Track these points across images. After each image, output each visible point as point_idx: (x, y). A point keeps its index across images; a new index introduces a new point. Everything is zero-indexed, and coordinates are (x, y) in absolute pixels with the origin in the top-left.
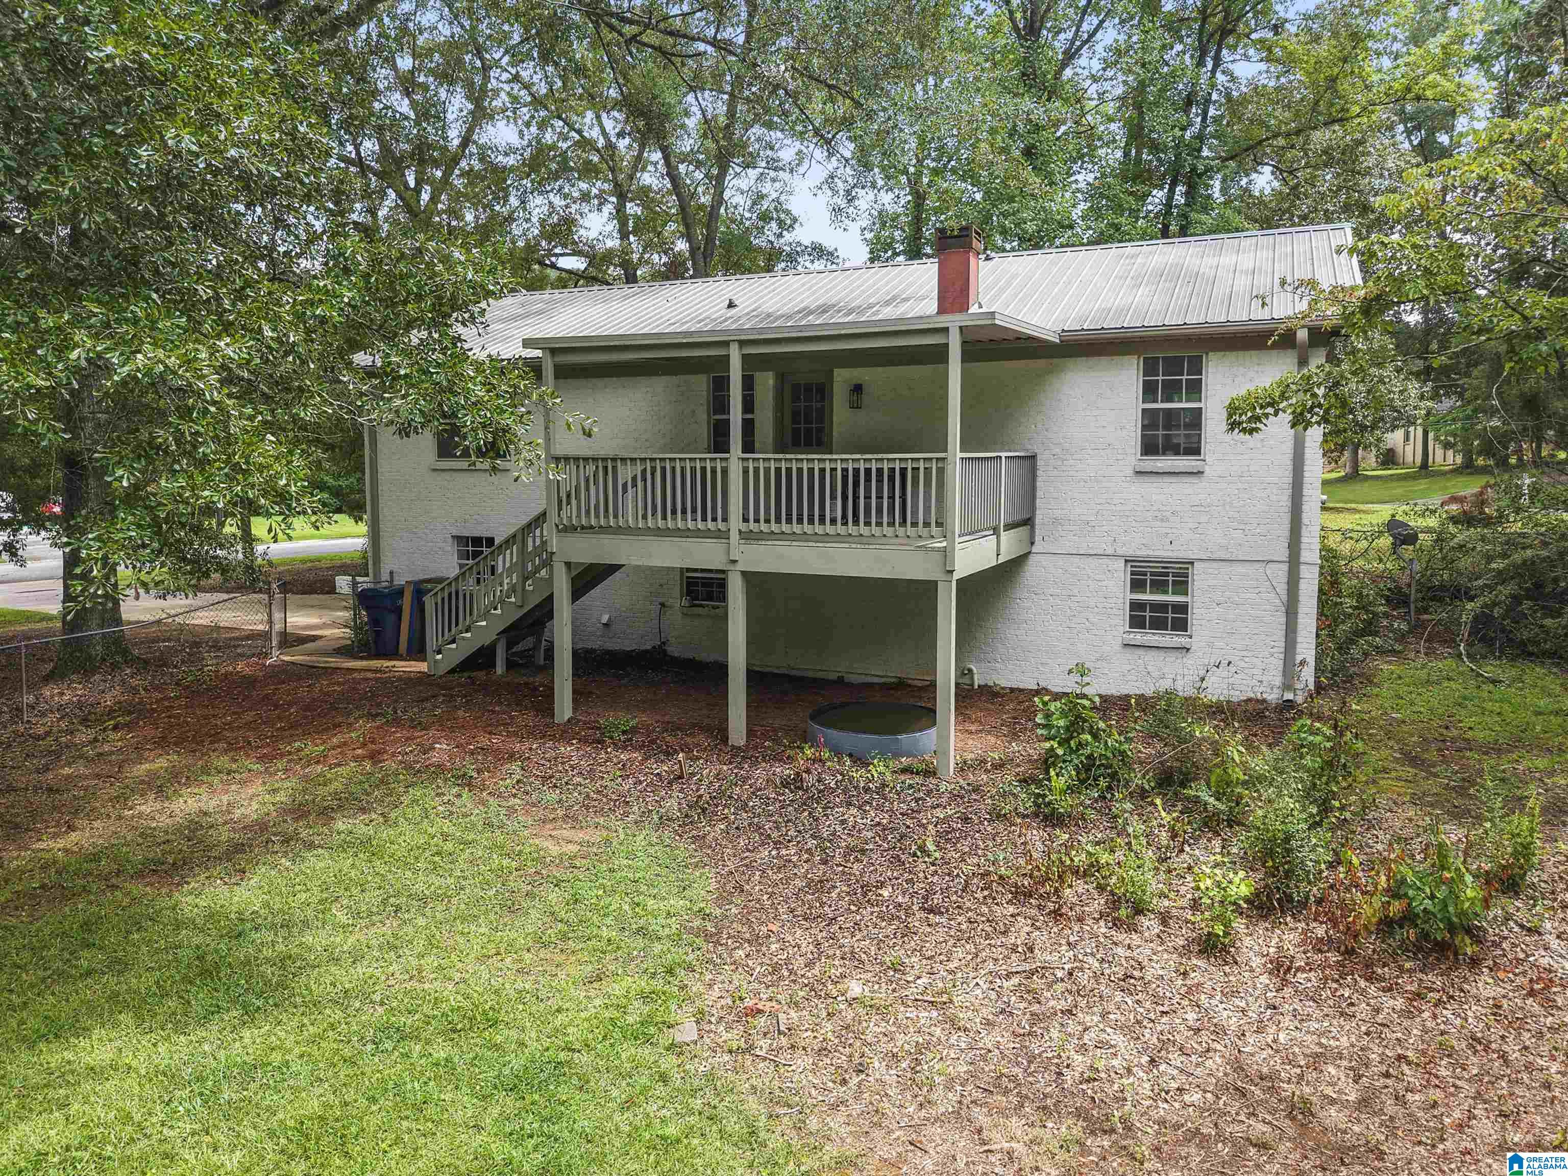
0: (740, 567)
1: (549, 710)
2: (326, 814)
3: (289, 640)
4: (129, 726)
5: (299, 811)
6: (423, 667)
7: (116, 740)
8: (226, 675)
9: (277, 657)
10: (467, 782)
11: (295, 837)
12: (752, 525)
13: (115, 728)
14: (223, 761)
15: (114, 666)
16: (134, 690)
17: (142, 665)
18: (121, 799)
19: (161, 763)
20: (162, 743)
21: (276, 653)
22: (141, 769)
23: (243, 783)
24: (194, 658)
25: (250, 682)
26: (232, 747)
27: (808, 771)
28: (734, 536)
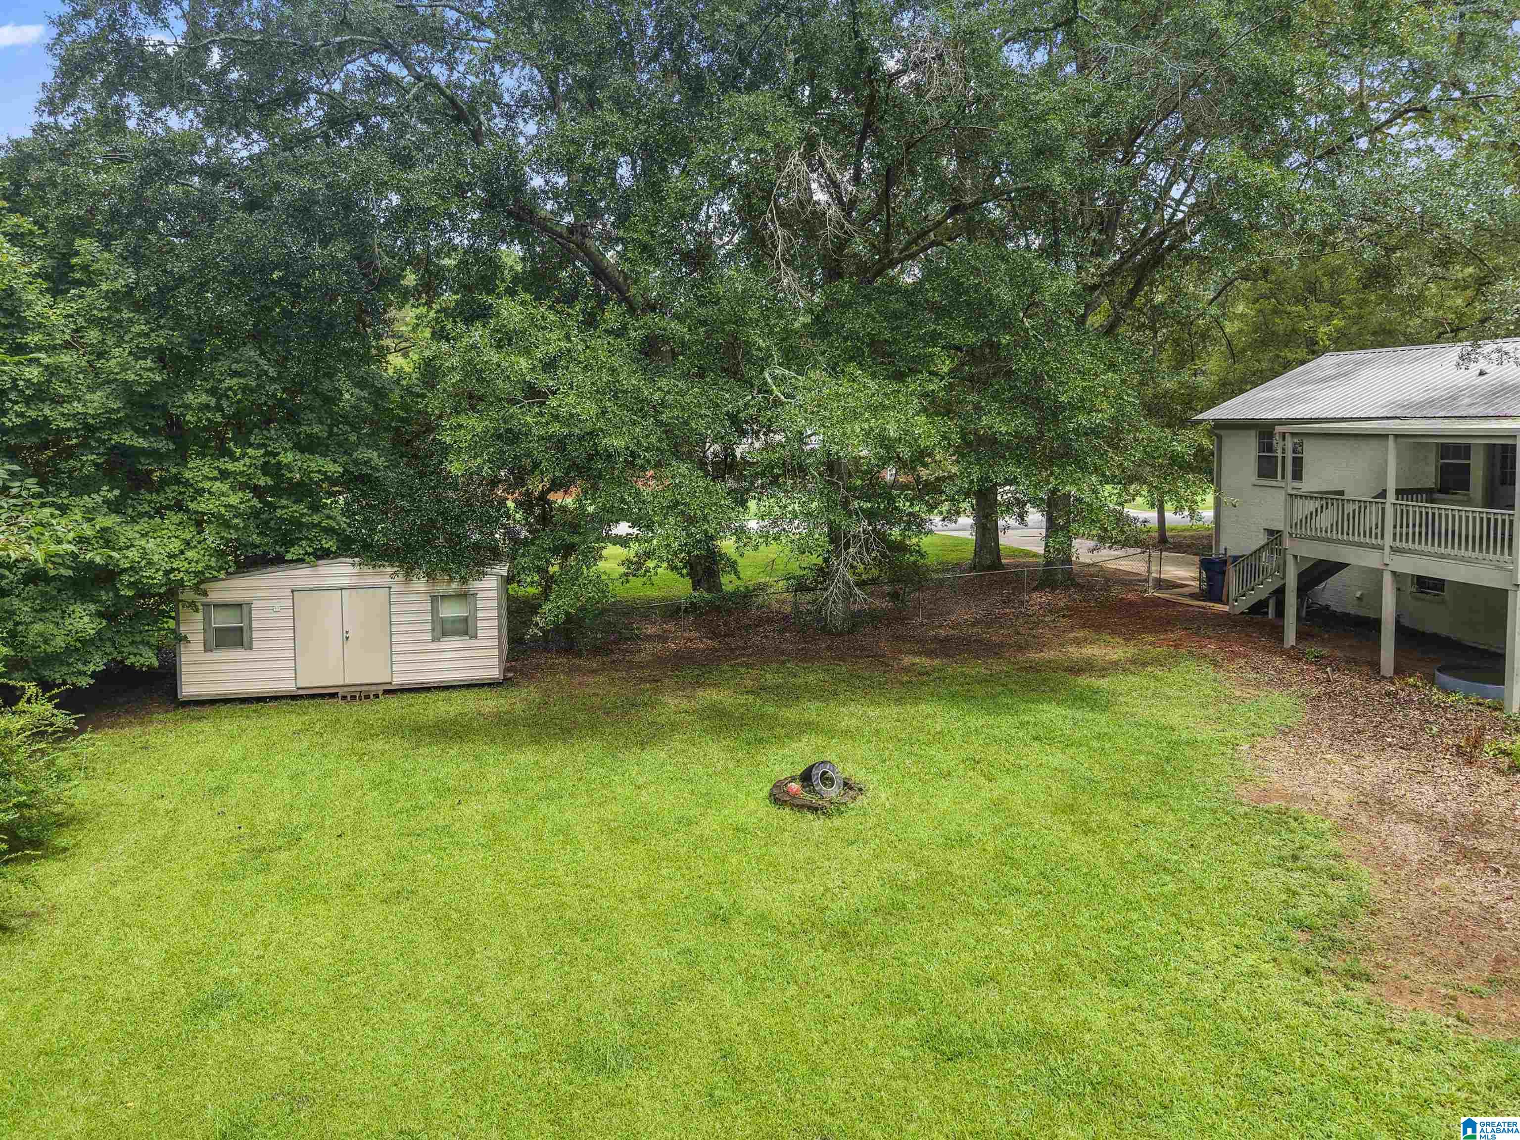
0: (1390, 568)
1: (1281, 640)
2: (1144, 664)
3: (1160, 584)
4: (1070, 616)
5: (1133, 662)
6: (1226, 608)
7: (1063, 623)
8: (1121, 599)
9: (1151, 593)
10: (1215, 664)
11: (1128, 669)
12: (1398, 544)
13: (1063, 616)
14: (1108, 638)
15: (1067, 587)
16: (1075, 600)
17: (1079, 587)
18: (1062, 645)
19: (1081, 634)
20: (1083, 627)
21: (1151, 591)
22: (1071, 635)
23: (1114, 647)
24: (1106, 587)
25: (1131, 604)
26: (1113, 633)
27: (1403, 690)
28: (1387, 549)
